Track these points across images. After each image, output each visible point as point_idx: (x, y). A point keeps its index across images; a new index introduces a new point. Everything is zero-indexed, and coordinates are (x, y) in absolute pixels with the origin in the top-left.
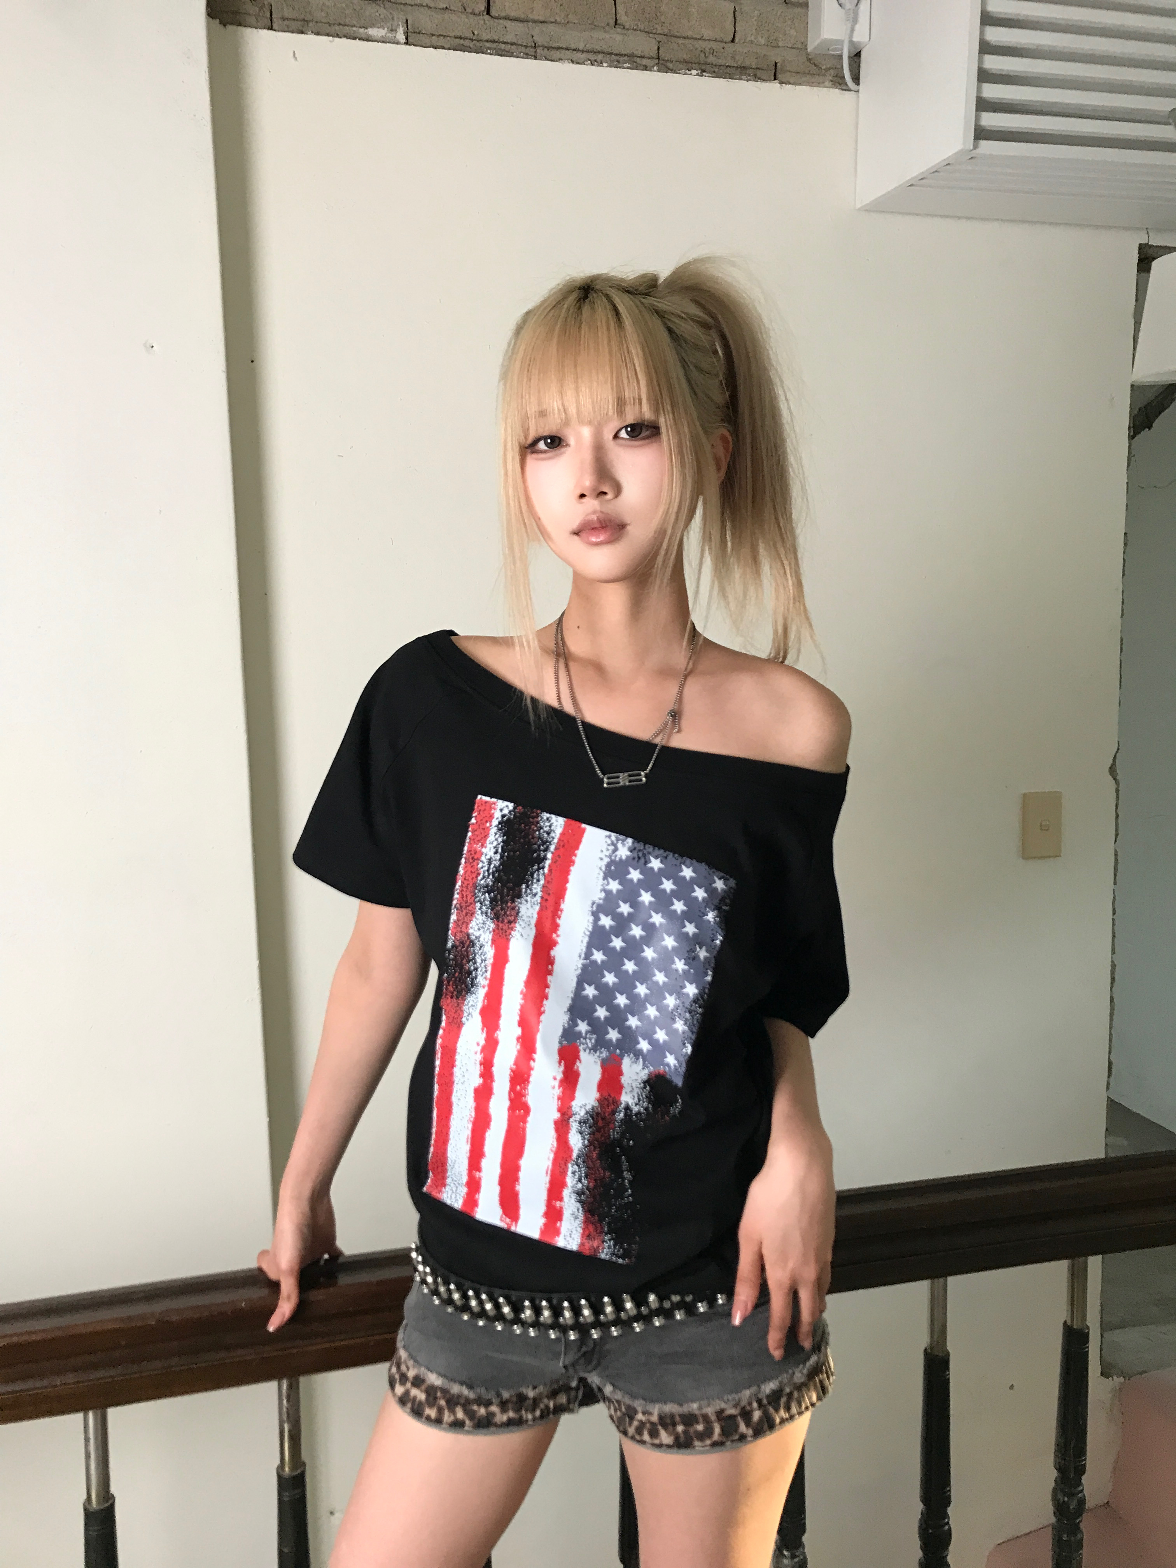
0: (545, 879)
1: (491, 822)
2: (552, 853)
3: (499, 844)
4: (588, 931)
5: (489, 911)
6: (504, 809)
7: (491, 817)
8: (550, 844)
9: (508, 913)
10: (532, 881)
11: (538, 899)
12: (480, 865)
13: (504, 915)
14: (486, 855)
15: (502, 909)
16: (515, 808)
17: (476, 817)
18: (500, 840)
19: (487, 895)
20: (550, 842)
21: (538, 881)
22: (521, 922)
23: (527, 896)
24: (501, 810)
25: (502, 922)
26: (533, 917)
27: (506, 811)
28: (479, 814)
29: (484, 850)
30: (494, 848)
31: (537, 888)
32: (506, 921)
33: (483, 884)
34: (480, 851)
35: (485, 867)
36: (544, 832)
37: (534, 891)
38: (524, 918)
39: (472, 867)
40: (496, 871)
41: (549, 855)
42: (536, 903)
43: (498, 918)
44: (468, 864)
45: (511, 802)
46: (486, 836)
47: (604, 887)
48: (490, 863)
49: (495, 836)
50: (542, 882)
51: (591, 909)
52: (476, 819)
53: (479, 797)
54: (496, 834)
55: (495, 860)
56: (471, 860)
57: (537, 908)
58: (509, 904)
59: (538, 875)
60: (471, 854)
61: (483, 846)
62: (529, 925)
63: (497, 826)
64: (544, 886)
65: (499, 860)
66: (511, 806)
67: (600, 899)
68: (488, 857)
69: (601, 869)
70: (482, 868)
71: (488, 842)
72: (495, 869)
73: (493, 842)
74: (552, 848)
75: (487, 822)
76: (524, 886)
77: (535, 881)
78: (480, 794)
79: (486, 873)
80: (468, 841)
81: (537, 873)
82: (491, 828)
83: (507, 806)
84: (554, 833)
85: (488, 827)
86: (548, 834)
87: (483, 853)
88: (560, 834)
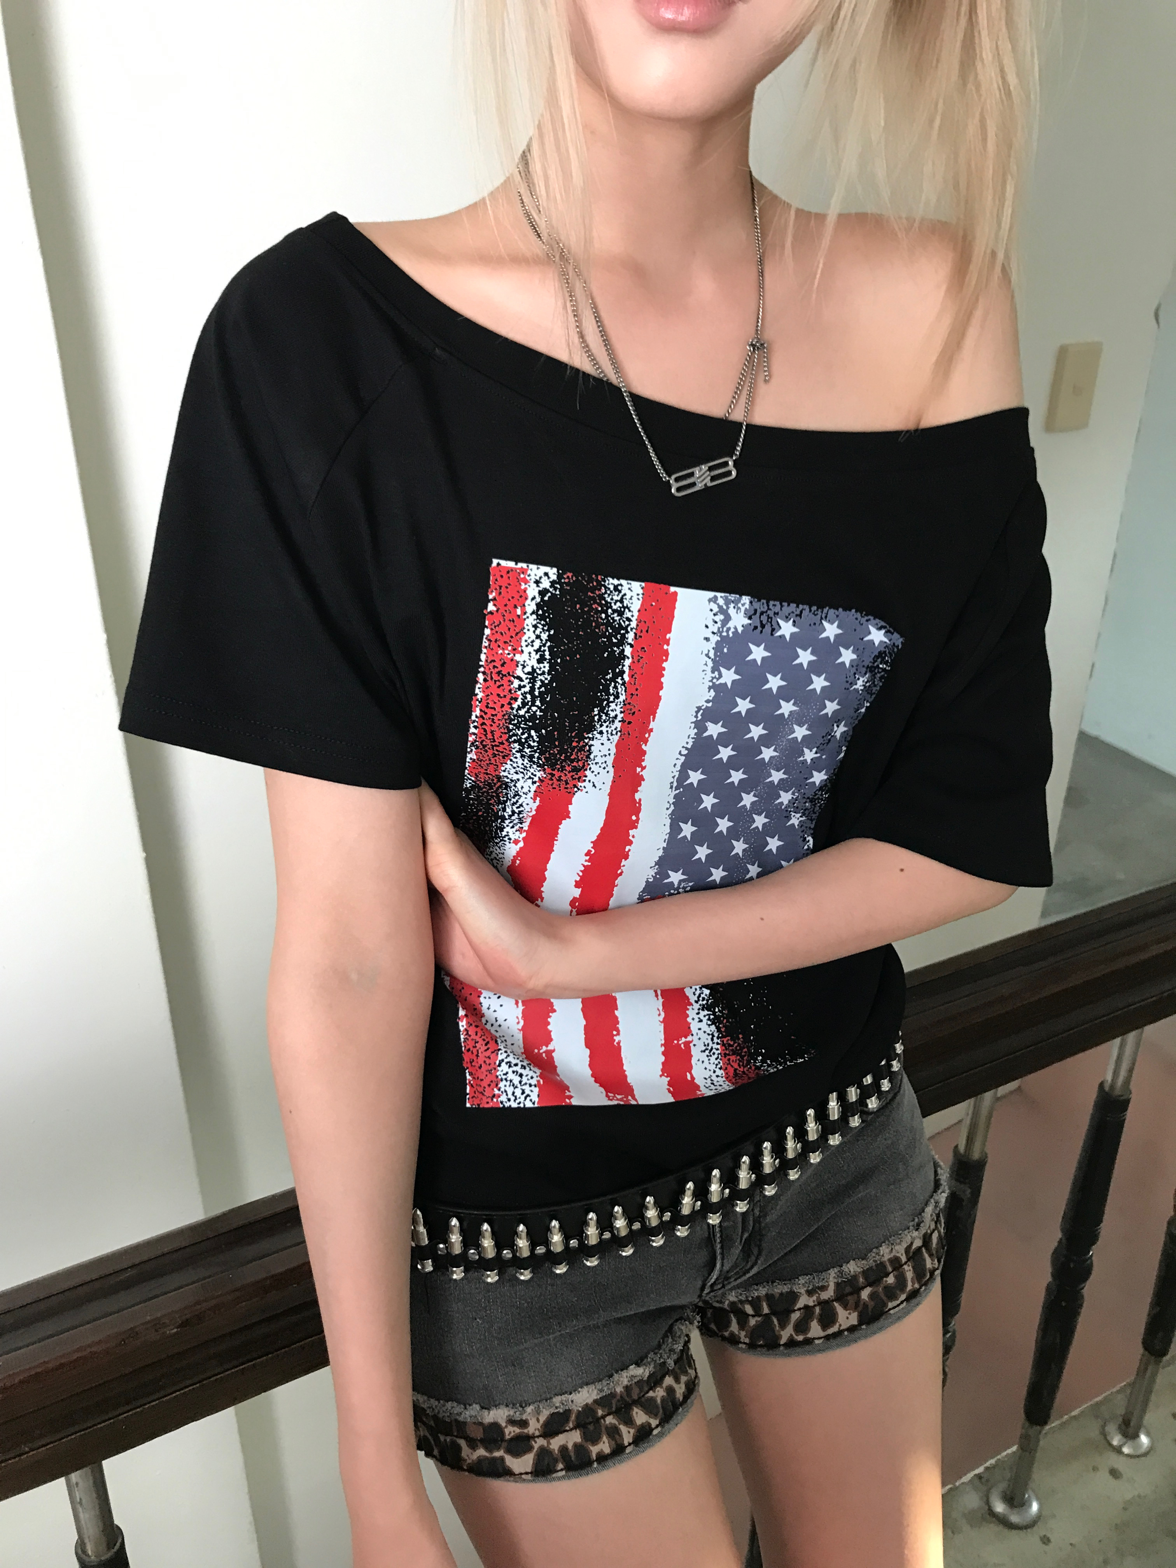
0: (625, 691)
1: (523, 606)
2: (632, 646)
3: (544, 645)
5: (537, 754)
6: (542, 580)
7: (523, 595)
8: (627, 632)
9: (572, 756)
10: (607, 698)
11: (616, 725)
12: (516, 683)
13: (564, 760)
14: (524, 667)
15: (560, 752)
16: (560, 576)
17: (494, 599)
18: (544, 636)
19: (533, 733)
20: (626, 628)
21: (616, 696)
22: (592, 767)
23: (601, 724)
24: (537, 582)
25: (562, 769)
26: (609, 754)
27: (546, 584)
28: (500, 593)
29: (518, 657)
30: (537, 651)
31: (616, 708)
32: (568, 768)
33: (524, 716)
34: (511, 660)
35: (524, 686)
36: (614, 611)
37: (612, 714)
38: (597, 759)
39: (499, 687)
40: (547, 692)
41: (628, 651)
42: (614, 732)
43: (552, 765)
44: (490, 683)
45: (552, 566)
46: (521, 632)
48: (533, 681)
49: (534, 632)
50: (622, 698)
52: (495, 605)
53: (494, 562)
54: (535, 627)
55: (543, 673)
56: (495, 677)
57: (616, 738)
58: (574, 744)
59: (615, 688)
60: (494, 667)
61: (515, 651)
62: (604, 768)
63: (533, 613)
64: (625, 703)
65: (549, 673)
66: (553, 572)
68: (528, 669)
69: (707, 655)
70: (520, 687)
71: (524, 644)
72: (543, 689)
73: (533, 642)
74: (630, 636)
75: (516, 607)
76: (596, 711)
77: (611, 698)
78: (495, 557)
79: (529, 697)
80: (487, 644)
81: (613, 684)
82: (525, 617)
83: (546, 574)
84: (630, 611)
85: (519, 616)
86: (621, 613)
87: (518, 662)
88: (639, 611)
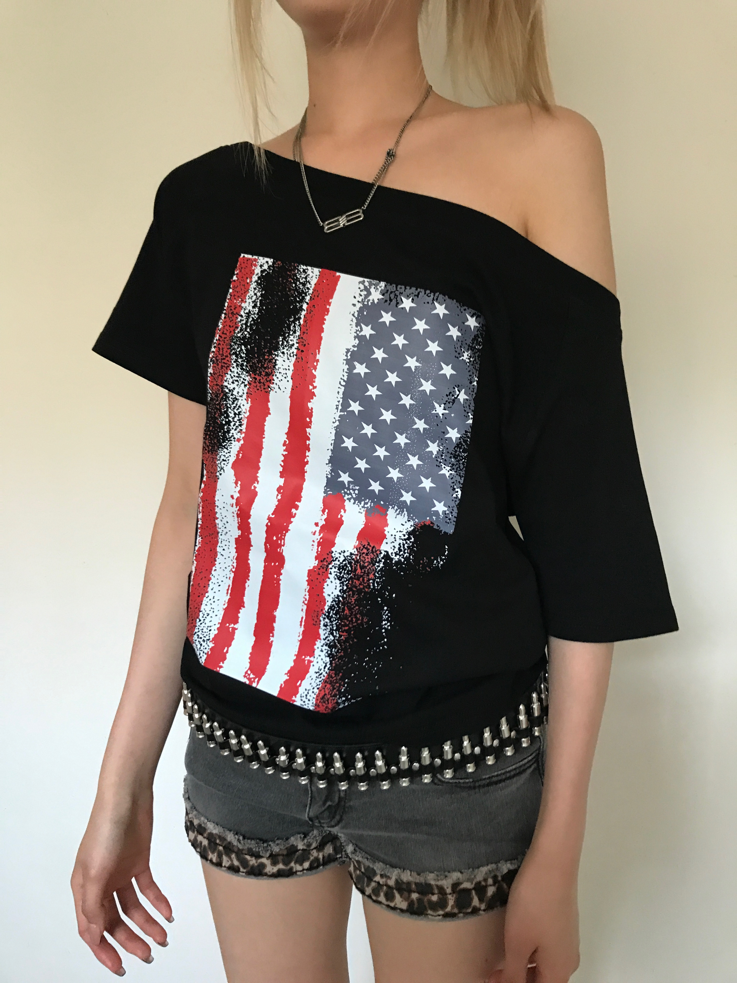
0: (300, 330)
1: (251, 278)
2: (307, 303)
3: (258, 299)
4: (344, 381)
5: (245, 364)
6: (264, 265)
7: (252, 273)
8: (306, 295)
9: (265, 366)
10: (289, 333)
11: (294, 350)
12: (240, 318)
13: (261, 368)
14: (245, 309)
15: (258, 362)
16: (274, 263)
17: (237, 274)
18: (259, 294)
19: (243, 347)
20: (306, 294)
21: (295, 332)
22: (278, 375)
23: (283, 348)
24: (261, 266)
25: (260, 374)
26: (289, 369)
27: (266, 267)
28: (241, 271)
29: (243, 305)
30: (253, 302)
31: (293, 339)
32: (263, 373)
33: (240, 337)
34: (240, 306)
35: (243, 320)
36: (301, 283)
37: (291, 343)
38: (280, 370)
39: (231, 321)
40: (254, 324)
41: (305, 306)
42: (292, 355)
43: (254, 372)
44: (227, 319)
45: (270, 258)
46: (247, 291)
47: (357, 334)
48: (248, 317)
49: (254, 292)
50: (298, 334)
51: (346, 358)
52: (237, 277)
53: (242, 255)
54: (255, 289)
55: (254, 314)
56: (230, 315)
57: (293, 359)
58: (266, 357)
59: (294, 326)
60: (231, 310)
61: (242, 301)
62: (285, 378)
63: (256, 281)
64: (300, 337)
65: (258, 314)
66: (271, 261)
67: (354, 346)
68: (247, 311)
69: (353, 315)
70: (241, 320)
71: (247, 297)
72: (252, 322)
73: (252, 297)
74: (308, 298)
75: (247, 278)
76: (281, 338)
77: (291, 333)
78: (243, 253)
79: (244, 326)
80: (229, 298)
81: (293, 325)
82: (251, 284)
83: (267, 262)
84: (310, 284)
85: (248, 283)
86: (304, 284)
87: (242, 307)
88: (315, 284)
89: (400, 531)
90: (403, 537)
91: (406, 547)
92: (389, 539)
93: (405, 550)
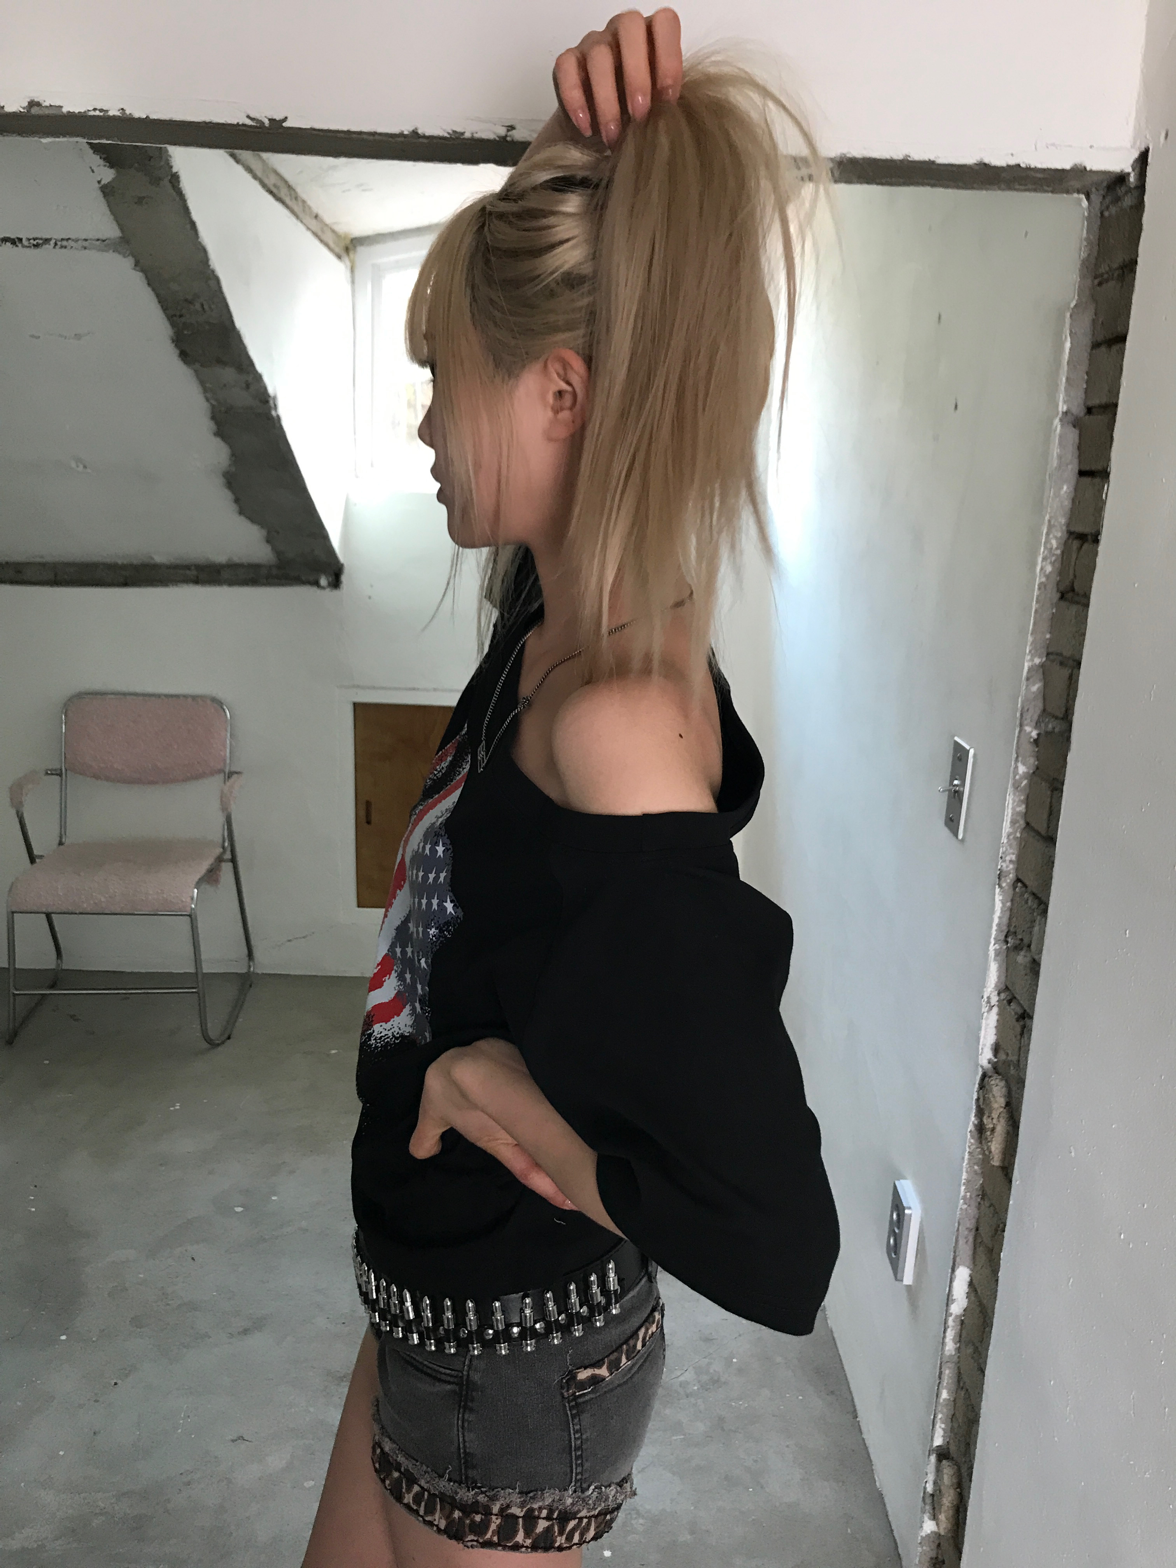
89: (400, 1029)
90: (395, 1034)
91: (386, 1041)
92: (388, 1026)
93: (384, 1041)
